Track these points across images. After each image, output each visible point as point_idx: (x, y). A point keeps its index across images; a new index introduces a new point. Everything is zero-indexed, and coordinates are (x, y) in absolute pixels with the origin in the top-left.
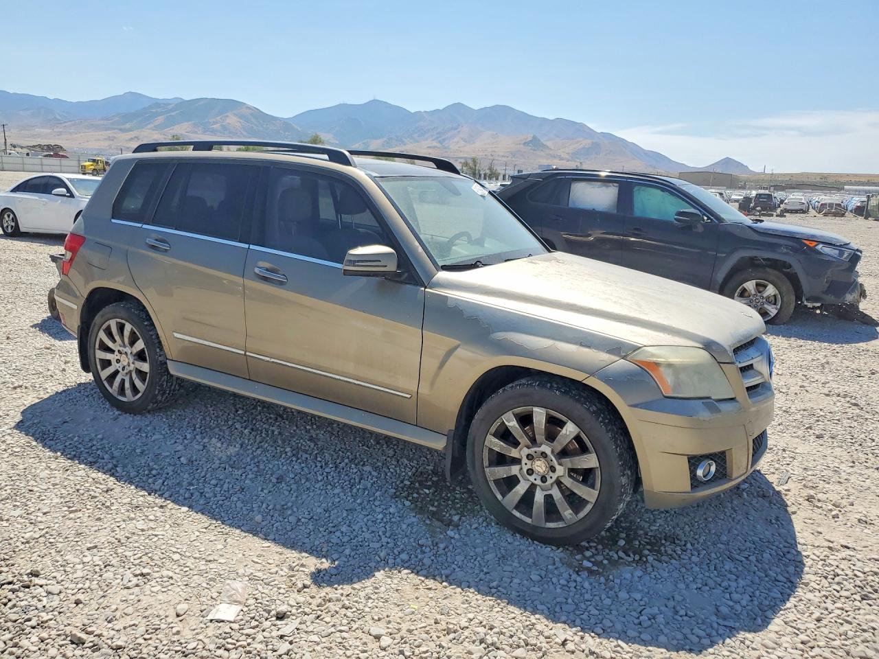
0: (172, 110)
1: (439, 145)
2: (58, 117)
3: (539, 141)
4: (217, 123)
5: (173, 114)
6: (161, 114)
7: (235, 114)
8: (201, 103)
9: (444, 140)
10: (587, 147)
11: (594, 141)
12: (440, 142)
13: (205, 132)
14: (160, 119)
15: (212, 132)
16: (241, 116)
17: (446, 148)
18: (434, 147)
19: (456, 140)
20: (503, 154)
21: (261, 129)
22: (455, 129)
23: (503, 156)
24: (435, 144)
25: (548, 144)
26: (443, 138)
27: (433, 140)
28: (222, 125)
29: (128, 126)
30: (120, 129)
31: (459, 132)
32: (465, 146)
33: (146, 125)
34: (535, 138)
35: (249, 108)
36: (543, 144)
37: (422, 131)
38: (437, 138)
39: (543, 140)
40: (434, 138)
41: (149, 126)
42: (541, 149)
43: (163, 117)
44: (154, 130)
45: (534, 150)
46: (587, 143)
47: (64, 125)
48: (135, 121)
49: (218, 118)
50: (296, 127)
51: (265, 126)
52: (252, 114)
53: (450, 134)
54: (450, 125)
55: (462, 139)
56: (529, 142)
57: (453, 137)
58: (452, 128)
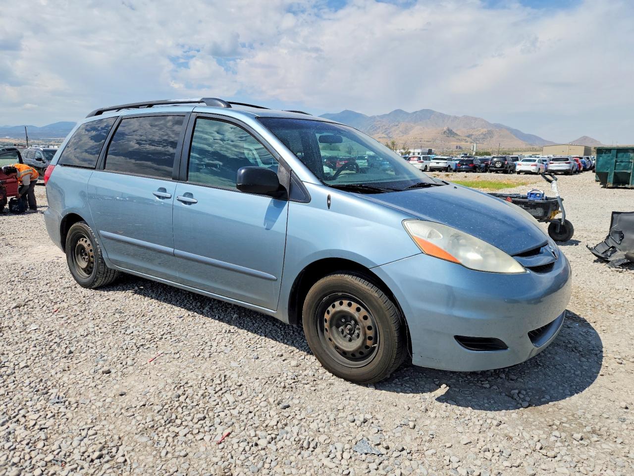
1: (386, 136)
3: (452, 130)
9: (389, 133)
10: (484, 133)
11: (489, 129)
12: (387, 135)
17: (390, 138)
18: (383, 137)
19: (397, 132)
20: (426, 140)
22: (397, 126)
23: (427, 141)
24: (384, 135)
25: (458, 133)
26: (389, 131)
27: (383, 133)
31: (399, 127)
32: (403, 136)
34: (448, 130)
36: (454, 132)
37: (376, 128)
38: (385, 131)
39: (454, 130)
40: (383, 131)
42: (452, 136)
45: (448, 137)
46: (485, 130)
53: (393, 129)
54: (393, 124)
55: (401, 131)
56: (445, 132)
57: (395, 131)
58: (394, 125)
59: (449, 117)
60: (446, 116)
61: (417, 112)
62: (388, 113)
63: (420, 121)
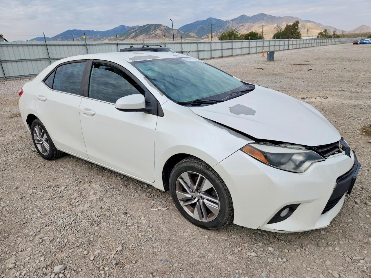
0: (137, 30)
2: (99, 37)
3: (279, 26)
4: (152, 34)
5: (137, 32)
6: (133, 32)
7: (160, 30)
8: (147, 26)
11: (302, 24)
13: (149, 38)
14: (133, 34)
15: (152, 37)
16: (161, 30)
19: (243, 30)
21: (169, 34)
22: (243, 26)
26: (238, 30)
28: (155, 34)
29: (122, 38)
30: (120, 40)
31: (244, 26)
33: (129, 37)
34: (277, 26)
35: (164, 26)
36: (281, 28)
41: (130, 37)
43: (134, 33)
44: (131, 39)
47: (101, 40)
48: (125, 36)
49: (153, 32)
50: (181, 32)
51: (170, 33)
52: (165, 29)
53: (241, 28)
54: (241, 24)
55: (245, 29)
56: (275, 28)
57: (242, 29)
58: (241, 26)
59: (275, 17)
60: (274, 17)
61: (255, 15)
62: (236, 18)
63: (258, 21)
